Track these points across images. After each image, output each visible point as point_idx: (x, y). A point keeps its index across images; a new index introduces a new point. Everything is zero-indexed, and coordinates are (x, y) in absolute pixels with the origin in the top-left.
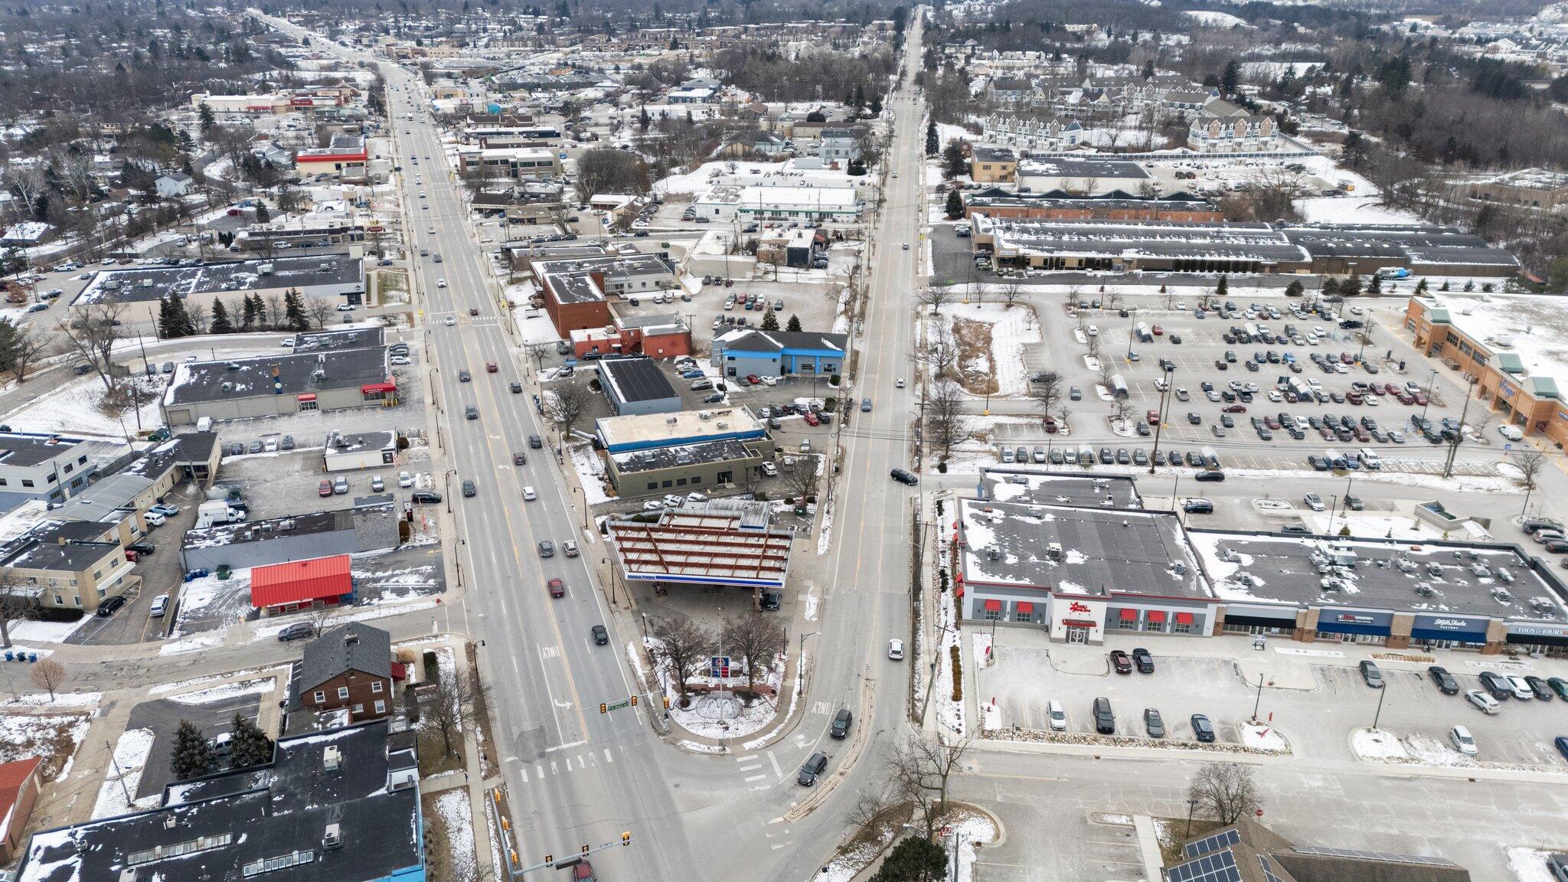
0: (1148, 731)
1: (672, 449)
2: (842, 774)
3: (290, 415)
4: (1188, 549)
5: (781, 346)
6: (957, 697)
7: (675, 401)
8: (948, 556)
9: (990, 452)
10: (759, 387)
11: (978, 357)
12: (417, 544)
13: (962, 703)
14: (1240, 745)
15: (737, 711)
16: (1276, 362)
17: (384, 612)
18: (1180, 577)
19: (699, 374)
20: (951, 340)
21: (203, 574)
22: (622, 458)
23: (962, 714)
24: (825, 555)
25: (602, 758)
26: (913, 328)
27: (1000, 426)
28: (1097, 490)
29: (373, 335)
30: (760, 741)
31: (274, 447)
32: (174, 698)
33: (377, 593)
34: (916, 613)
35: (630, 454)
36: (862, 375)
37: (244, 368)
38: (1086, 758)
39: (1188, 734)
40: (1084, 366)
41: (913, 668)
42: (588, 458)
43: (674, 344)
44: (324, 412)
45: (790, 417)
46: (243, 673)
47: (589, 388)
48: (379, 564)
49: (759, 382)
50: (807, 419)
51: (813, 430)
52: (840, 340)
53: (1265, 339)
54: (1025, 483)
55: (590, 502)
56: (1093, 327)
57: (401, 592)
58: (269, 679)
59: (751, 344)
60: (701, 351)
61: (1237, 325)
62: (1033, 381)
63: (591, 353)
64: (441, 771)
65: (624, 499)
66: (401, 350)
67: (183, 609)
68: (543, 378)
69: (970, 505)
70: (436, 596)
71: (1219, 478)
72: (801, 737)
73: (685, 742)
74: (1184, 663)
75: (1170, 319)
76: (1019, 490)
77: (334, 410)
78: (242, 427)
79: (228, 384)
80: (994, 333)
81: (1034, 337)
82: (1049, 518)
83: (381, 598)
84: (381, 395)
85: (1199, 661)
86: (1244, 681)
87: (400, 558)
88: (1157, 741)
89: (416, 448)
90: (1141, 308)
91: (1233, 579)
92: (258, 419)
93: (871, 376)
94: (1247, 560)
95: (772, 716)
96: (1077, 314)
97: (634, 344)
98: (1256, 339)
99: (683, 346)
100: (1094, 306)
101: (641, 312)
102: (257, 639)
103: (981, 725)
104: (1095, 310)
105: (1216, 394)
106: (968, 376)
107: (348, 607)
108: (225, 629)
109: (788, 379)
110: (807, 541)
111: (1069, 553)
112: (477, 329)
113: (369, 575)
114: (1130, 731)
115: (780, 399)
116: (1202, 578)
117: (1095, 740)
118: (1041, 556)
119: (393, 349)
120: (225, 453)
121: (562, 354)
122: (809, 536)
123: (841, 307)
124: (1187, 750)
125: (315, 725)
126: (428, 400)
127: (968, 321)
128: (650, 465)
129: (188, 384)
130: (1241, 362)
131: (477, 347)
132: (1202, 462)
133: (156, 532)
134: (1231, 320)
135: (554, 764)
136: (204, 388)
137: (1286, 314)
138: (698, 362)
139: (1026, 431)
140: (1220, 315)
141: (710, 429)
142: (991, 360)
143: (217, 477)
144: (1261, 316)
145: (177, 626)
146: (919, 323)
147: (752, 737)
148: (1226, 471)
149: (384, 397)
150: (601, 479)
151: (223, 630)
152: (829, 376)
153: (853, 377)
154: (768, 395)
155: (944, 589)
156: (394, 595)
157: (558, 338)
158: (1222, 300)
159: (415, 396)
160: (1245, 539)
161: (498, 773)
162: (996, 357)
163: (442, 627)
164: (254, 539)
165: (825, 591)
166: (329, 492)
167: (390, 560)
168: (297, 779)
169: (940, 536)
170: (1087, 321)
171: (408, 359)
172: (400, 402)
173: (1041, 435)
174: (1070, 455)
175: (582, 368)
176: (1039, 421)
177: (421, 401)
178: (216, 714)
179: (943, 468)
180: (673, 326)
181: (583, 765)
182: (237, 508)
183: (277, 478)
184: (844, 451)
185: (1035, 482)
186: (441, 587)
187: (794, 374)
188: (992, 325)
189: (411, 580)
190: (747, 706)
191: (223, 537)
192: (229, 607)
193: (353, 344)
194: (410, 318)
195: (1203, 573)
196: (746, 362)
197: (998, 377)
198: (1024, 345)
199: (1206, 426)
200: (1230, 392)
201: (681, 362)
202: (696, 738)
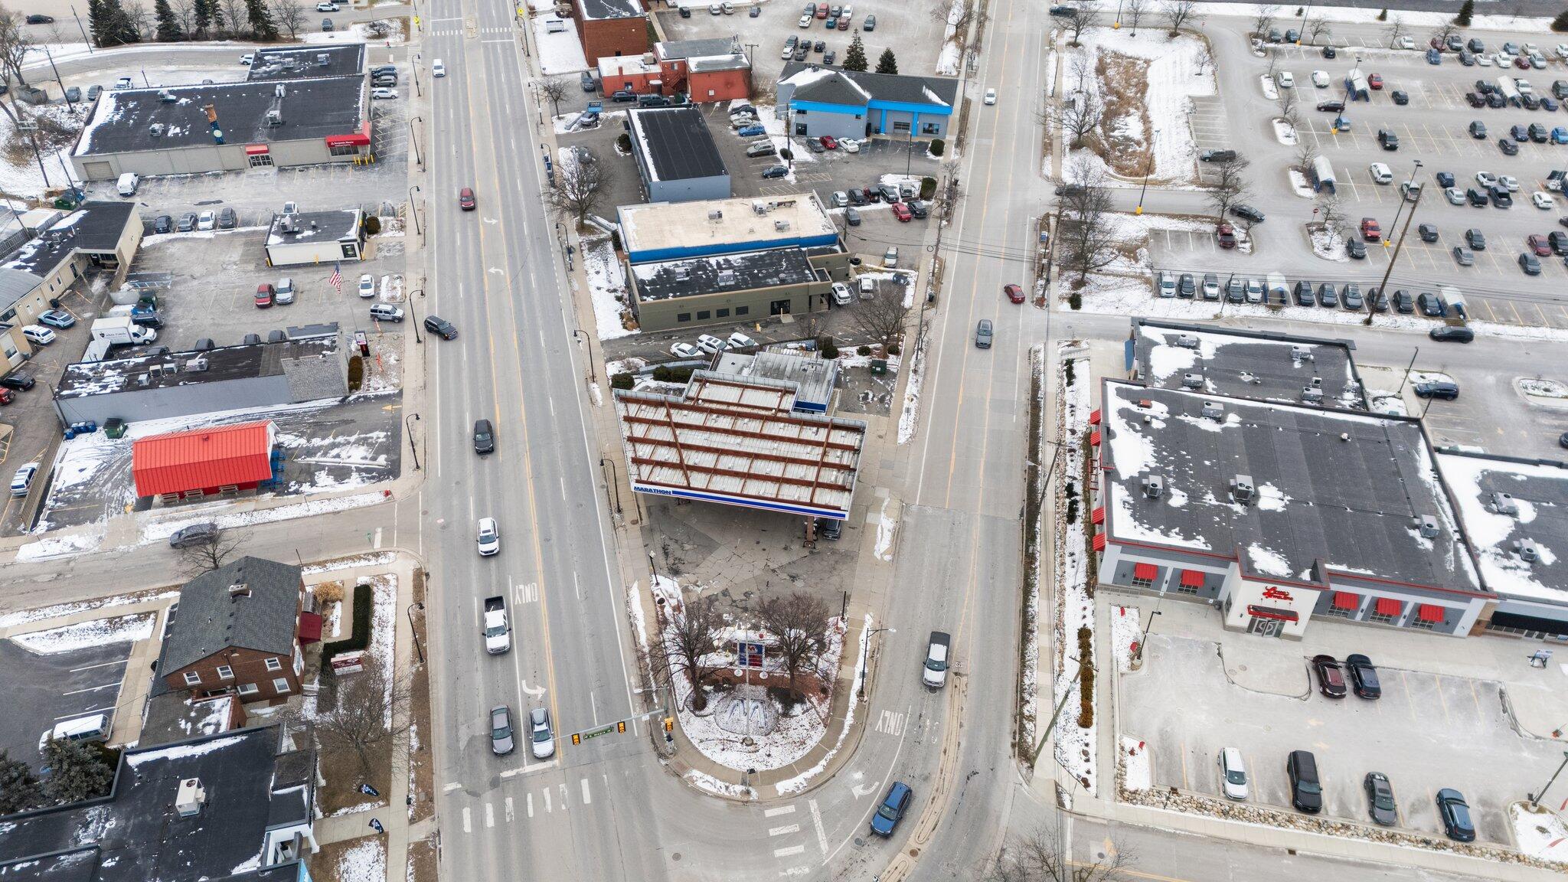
0: (1372, 814)
1: (713, 261)
2: (914, 853)
3: (238, 172)
4: (1439, 489)
5: (868, 96)
6: (1085, 721)
7: (722, 181)
8: (1079, 459)
9: (1140, 276)
10: (836, 155)
11: (1128, 114)
12: (371, 394)
13: (1093, 730)
14: (1512, 851)
15: (771, 723)
16: (1542, 141)
17: (315, 508)
18: (1428, 545)
19: (759, 132)
20: (1093, 85)
21: (90, 429)
22: (646, 272)
23: (1092, 750)
24: (908, 443)
25: (577, 793)
26: (1044, 65)
27: (1156, 234)
28: (1297, 365)
29: (352, 53)
30: (800, 779)
31: (209, 224)
32: (19, 640)
33: (308, 475)
34: (1030, 559)
35: (658, 266)
36: (973, 140)
37: (183, 101)
38: (1275, 852)
39: (1430, 821)
40: (1273, 136)
41: (1023, 656)
42: (606, 261)
43: (729, 84)
44: (281, 170)
45: (873, 207)
46: (116, 601)
47: (616, 147)
48: (318, 425)
49: (836, 147)
50: (896, 211)
51: (904, 227)
52: (946, 87)
53: (1525, 102)
54: (1194, 346)
55: (603, 336)
56: (1288, 75)
57: (341, 473)
58: (147, 615)
59: (828, 93)
60: (763, 93)
61: (1489, 76)
62: (1204, 159)
63: (622, 92)
64: (353, 803)
65: (646, 337)
66: (383, 78)
67: (58, 484)
68: (560, 128)
69: (1120, 393)
70: (387, 484)
71: (1465, 337)
72: (858, 775)
73: (696, 773)
74: (1423, 682)
75: (1391, 63)
76: (1185, 359)
77: (293, 168)
78: (175, 189)
79: (156, 126)
80: (1152, 77)
81: (1204, 88)
82: (1233, 420)
83: (313, 484)
84: (353, 149)
85: (1447, 681)
86: (1515, 726)
87: (347, 415)
88: (1385, 831)
89: (388, 235)
90: (1354, 44)
91: (1507, 548)
92: (198, 176)
93: (985, 141)
94: (1527, 512)
95: (818, 735)
96: (1265, 51)
97: (677, 82)
98: (1514, 102)
99: (740, 87)
100: (1288, 39)
101: (692, 30)
102: (144, 542)
103: (1120, 776)
104: (1290, 46)
105: (1459, 193)
106: (1114, 145)
107: (268, 496)
108: (105, 523)
109: (875, 142)
110: (884, 419)
111: (1262, 489)
112: (486, 46)
113: (303, 441)
114: (1344, 811)
115: (860, 176)
116: (1461, 547)
117: (1290, 821)
118: (1221, 496)
119: (375, 76)
120: (149, 230)
121: (587, 91)
122: (888, 410)
123: (951, 31)
124: (1429, 850)
125: (183, 724)
126: (413, 158)
127: (1117, 55)
128: (683, 288)
129: (110, 123)
130: (1492, 140)
131: (484, 76)
132: (1442, 311)
133: (44, 354)
134: (1476, 68)
135: (509, 801)
136: (129, 130)
137: (1552, 61)
138: (759, 110)
139: (1192, 243)
140: (1462, 59)
141: (765, 232)
142: (1145, 119)
143: (132, 268)
144: (1518, 63)
145: (46, 512)
146: (1052, 58)
147: (788, 772)
148: (1475, 326)
149: (356, 152)
150: (619, 299)
151: (103, 524)
152: (929, 140)
153: (960, 143)
154: (846, 169)
155: (1071, 518)
156: (330, 480)
157: (583, 65)
158: (1466, 35)
159: (397, 149)
160: (1523, 471)
161: (431, 812)
162: (1153, 115)
163: (387, 540)
164: (152, 386)
165: (904, 509)
166: (269, 299)
167: (334, 418)
168: (141, 829)
169: (1069, 422)
170: (1281, 63)
171: (394, 92)
172: (377, 159)
173: (1213, 250)
174: (1254, 290)
175: (611, 114)
176: (1210, 228)
177: (404, 158)
178: (68, 674)
179: (1075, 302)
180: (728, 57)
181: (549, 808)
182: (145, 324)
183: (209, 273)
184: (942, 268)
185: (1209, 345)
186: (393, 471)
187: (882, 136)
188: (1148, 62)
189: (355, 455)
190: (786, 715)
191: (113, 379)
192: (115, 486)
193: (325, 69)
194: (406, 24)
195: (1464, 539)
196: (819, 119)
197: (1156, 149)
198: (1193, 99)
199: (1445, 246)
200: (1483, 193)
201: (737, 111)
202: (711, 767)
